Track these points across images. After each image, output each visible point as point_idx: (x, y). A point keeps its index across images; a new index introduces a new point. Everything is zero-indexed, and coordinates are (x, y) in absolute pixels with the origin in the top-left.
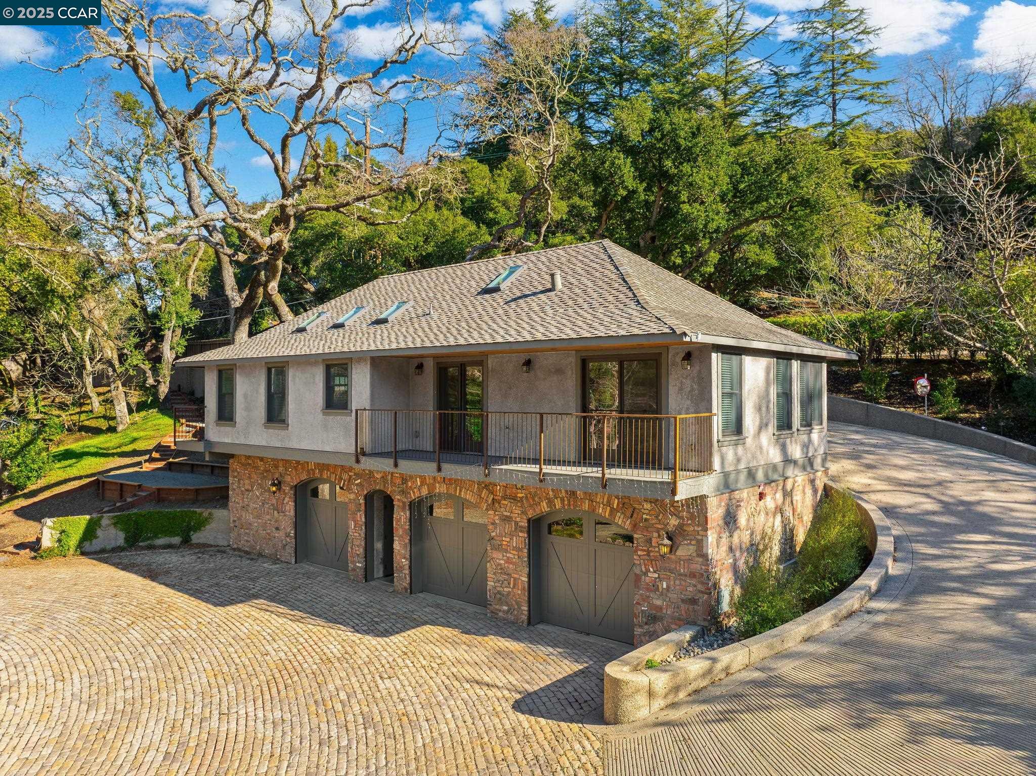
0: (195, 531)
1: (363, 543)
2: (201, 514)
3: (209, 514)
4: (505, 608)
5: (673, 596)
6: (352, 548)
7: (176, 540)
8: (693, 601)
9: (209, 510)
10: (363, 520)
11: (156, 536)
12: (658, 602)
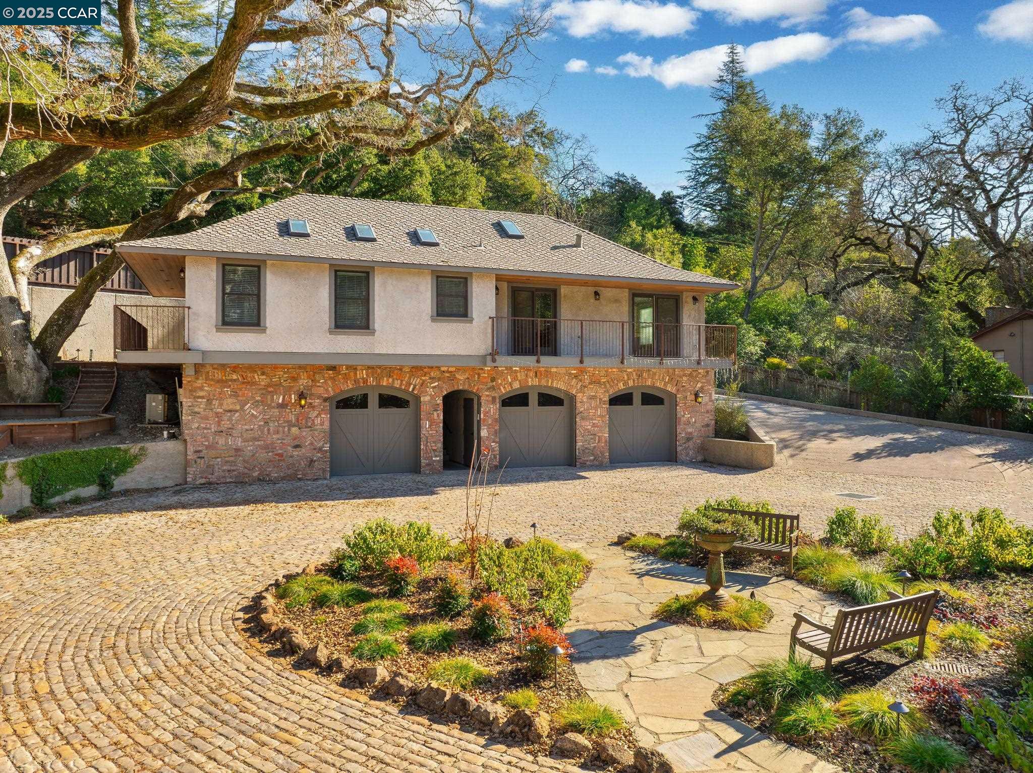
0: (117, 475)
1: (442, 439)
2: (126, 451)
3: (142, 449)
4: (592, 458)
5: (698, 425)
6: (426, 445)
7: (92, 490)
8: (708, 425)
9: (139, 445)
10: (442, 418)
11: (66, 489)
12: (690, 430)
